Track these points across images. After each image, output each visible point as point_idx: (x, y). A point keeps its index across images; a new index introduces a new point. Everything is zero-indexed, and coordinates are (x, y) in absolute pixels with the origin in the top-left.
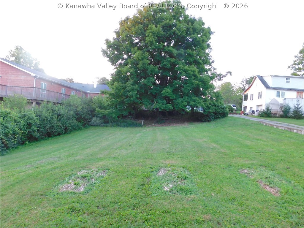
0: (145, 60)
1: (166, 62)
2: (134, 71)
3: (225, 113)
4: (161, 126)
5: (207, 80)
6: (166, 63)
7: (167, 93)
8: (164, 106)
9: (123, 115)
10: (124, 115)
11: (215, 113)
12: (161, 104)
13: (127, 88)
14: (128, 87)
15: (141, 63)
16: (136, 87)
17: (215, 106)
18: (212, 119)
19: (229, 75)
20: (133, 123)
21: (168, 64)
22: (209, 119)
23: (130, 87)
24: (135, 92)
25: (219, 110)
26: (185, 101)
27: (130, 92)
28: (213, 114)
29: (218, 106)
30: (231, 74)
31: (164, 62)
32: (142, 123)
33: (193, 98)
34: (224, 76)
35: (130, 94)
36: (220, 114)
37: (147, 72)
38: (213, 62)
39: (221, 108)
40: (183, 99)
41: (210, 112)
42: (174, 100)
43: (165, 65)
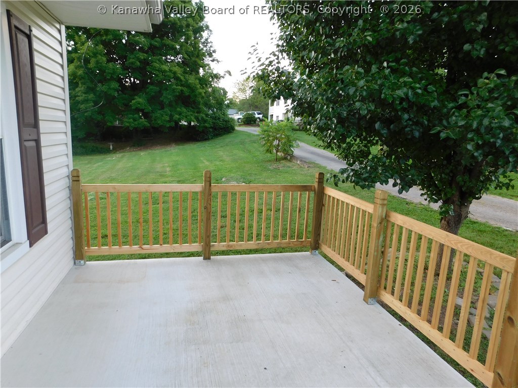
0: (100, 57)
1: (133, 58)
2: (84, 73)
3: (228, 128)
4: (139, 150)
5: (195, 84)
6: (133, 60)
7: (139, 104)
8: (136, 123)
9: (77, 137)
10: (79, 137)
11: (214, 128)
12: (131, 120)
13: (77, 98)
14: (79, 96)
15: (93, 61)
16: (91, 96)
17: (215, 118)
18: (210, 137)
19: (227, 75)
20: (97, 148)
21: (137, 62)
22: (206, 137)
23: (82, 96)
24: (90, 104)
25: (220, 123)
26: (166, 115)
27: (83, 103)
28: (211, 130)
29: (219, 119)
30: (230, 74)
31: (130, 58)
32: (111, 147)
33: (178, 109)
34: (222, 77)
35: (82, 106)
36: (221, 129)
37: (105, 74)
38: (214, 51)
39: (224, 120)
40: (164, 112)
41: (206, 127)
42: (151, 113)
43: (132, 63)
